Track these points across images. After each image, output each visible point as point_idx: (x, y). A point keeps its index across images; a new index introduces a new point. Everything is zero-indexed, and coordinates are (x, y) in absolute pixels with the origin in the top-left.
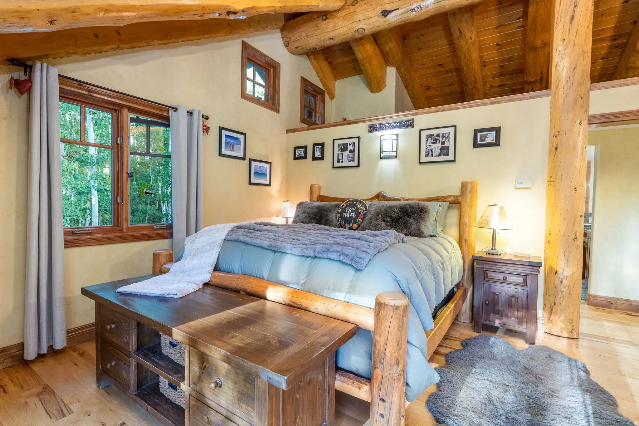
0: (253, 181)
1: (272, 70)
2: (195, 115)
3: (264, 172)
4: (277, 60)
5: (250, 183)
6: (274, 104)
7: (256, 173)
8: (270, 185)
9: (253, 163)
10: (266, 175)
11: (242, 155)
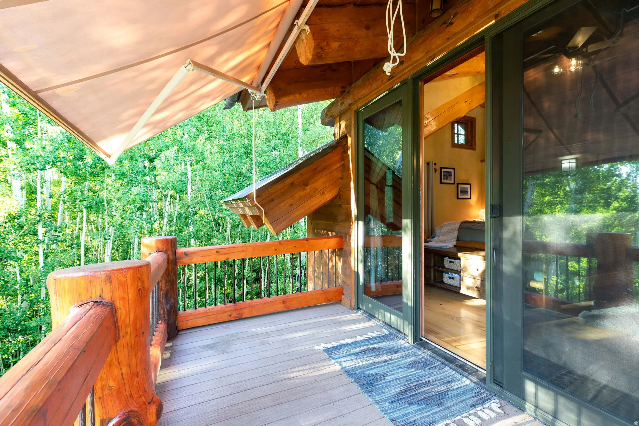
0: (460, 197)
1: (469, 123)
2: (431, 164)
3: (466, 190)
4: (473, 116)
5: (458, 198)
6: (472, 145)
7: (461, 192)
8: (470, 198)
9: (460, 186)
10: (468, 192)
11: (452, 182)
